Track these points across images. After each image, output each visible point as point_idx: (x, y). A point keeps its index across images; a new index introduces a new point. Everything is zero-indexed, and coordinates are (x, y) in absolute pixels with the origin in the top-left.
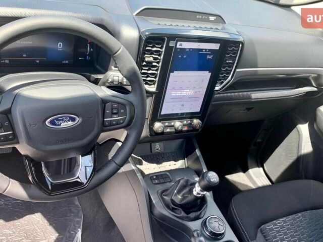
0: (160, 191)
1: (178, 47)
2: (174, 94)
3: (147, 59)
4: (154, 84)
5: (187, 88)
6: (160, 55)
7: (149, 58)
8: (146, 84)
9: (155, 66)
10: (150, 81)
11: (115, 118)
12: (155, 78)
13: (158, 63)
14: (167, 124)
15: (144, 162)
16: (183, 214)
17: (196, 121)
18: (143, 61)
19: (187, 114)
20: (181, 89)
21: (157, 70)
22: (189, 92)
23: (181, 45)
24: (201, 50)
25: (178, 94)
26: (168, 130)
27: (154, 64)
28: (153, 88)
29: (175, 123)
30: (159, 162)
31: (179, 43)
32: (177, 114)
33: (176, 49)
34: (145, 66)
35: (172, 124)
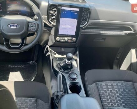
0: (58, 63)
1: (62, 9)
2: (63, 26)
3: (51, 13)
4: (55, 22)
5: (68, 25)
6: (56, 12)
7: (52, 12)
8: (52, 22)
9: (54, 16)
10: (53, 21)
11: (32, 28)
12: (55, 20)
13: (56, 14)
14: (61, 38)
15: (56, 54)
16: (63, 70)
17: (74, 39)
18: (50, 14)
19: (70, 35)
20: (65, 25)
21: (55, 17)
22: (69, 27)
23: (63, 8)
24: (72, 11)
25: (65, 27)
26: (62, 41)
27: (54, 15)
28: (55, 24)
29: (65, 38)
30: (62, 55)
31: (62, 7)
32: (65, 35)
33: (61, 10)
34: (51, 15)
35: (64, 38)
